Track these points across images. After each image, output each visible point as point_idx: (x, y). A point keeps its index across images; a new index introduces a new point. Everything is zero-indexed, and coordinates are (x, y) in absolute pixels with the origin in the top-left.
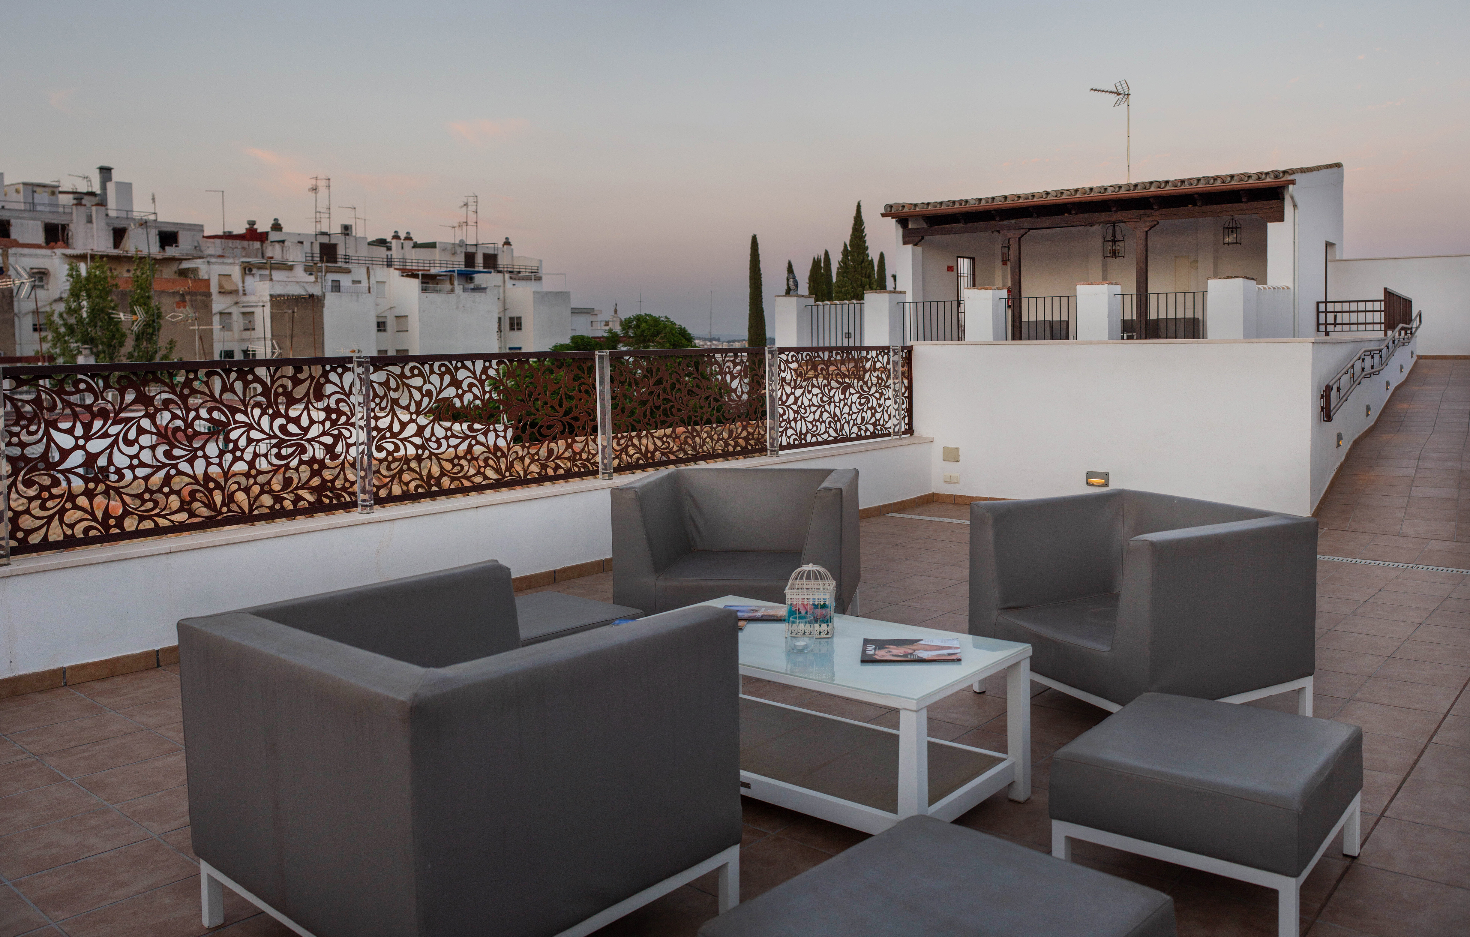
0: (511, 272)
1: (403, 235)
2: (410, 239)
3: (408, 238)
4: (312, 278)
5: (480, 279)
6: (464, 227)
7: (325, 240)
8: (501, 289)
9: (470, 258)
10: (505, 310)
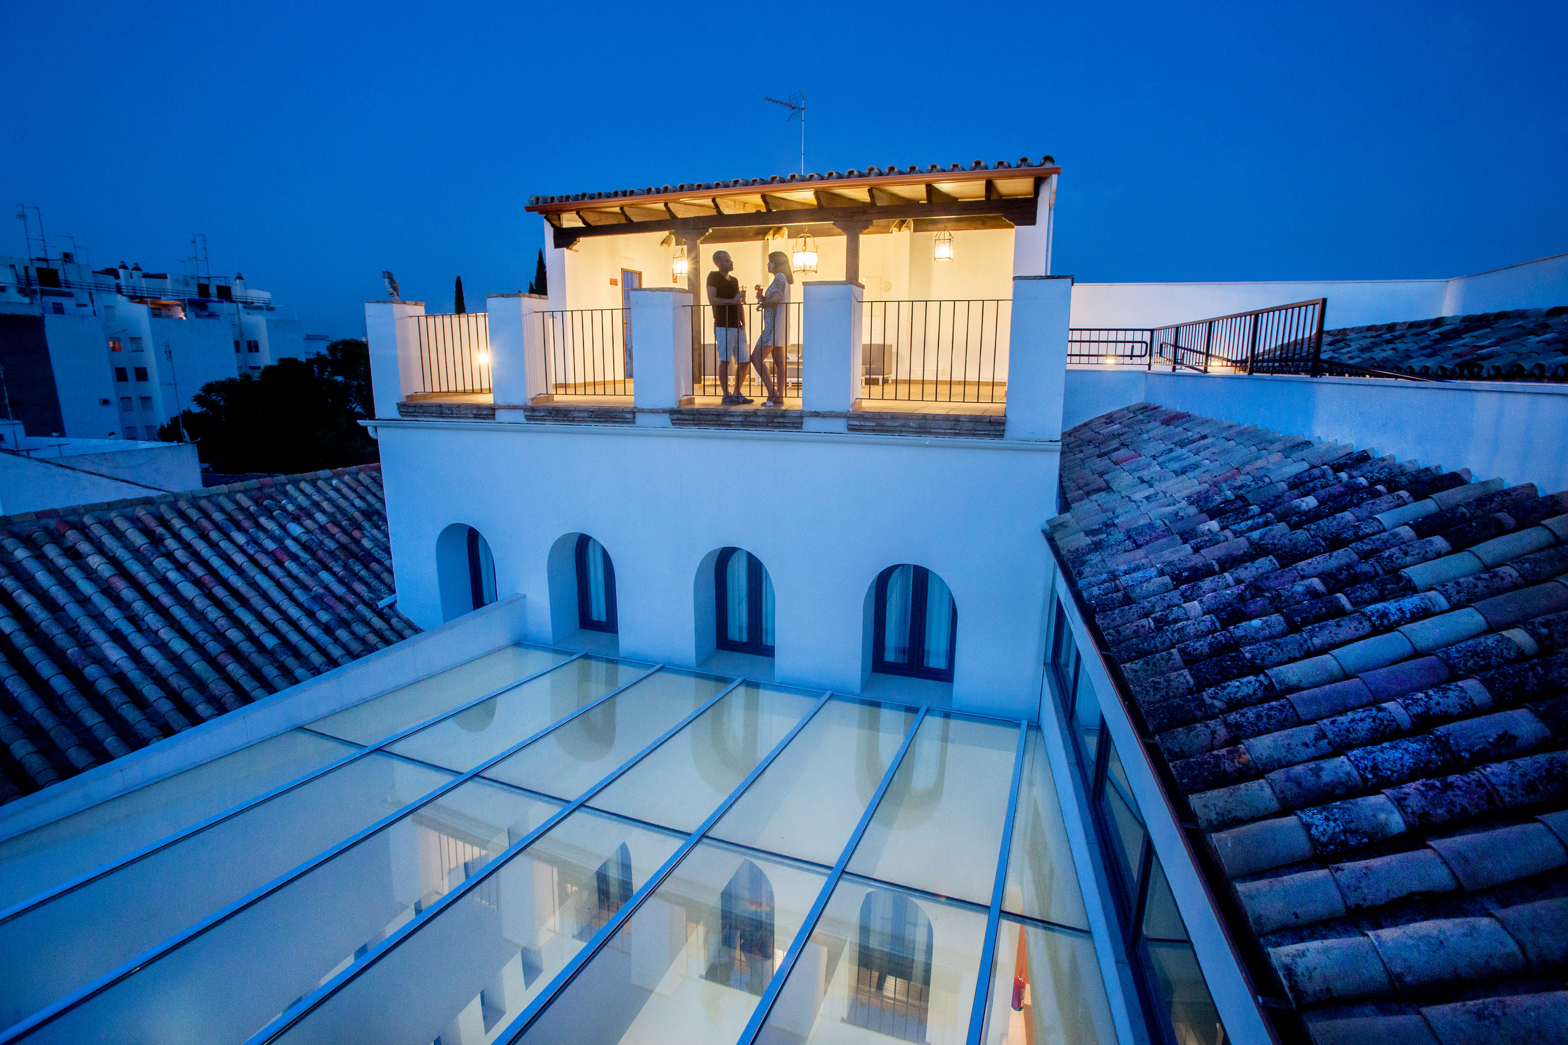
0: (243, 302)
1: (130, 266)
2: (139, 269)
3: (136, 268)
4: (27, 300)
5: (213, 307)
6: (195, 262)
7: (43, 265)
8: (236, 316)
9: (203, 289)
10: (242, 335)
